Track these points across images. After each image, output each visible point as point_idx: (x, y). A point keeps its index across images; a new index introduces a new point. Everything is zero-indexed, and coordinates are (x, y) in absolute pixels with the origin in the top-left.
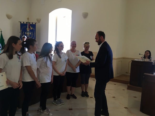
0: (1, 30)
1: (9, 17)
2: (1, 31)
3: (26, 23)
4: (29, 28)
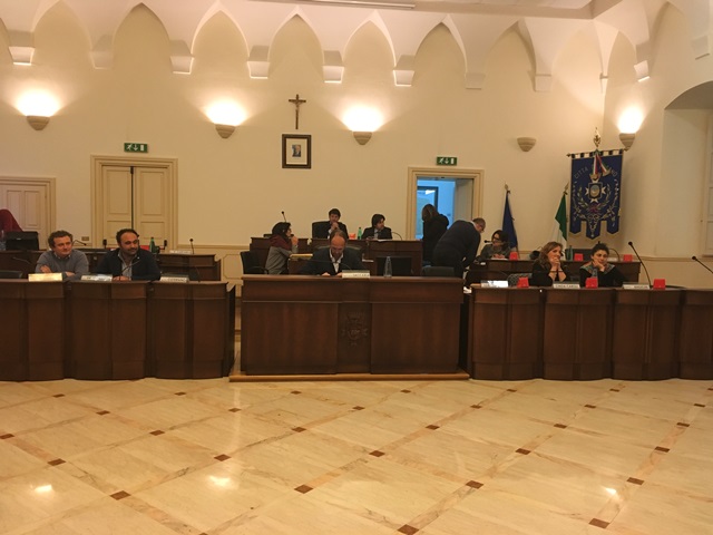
3: (591, 154)
4: (599, 170)
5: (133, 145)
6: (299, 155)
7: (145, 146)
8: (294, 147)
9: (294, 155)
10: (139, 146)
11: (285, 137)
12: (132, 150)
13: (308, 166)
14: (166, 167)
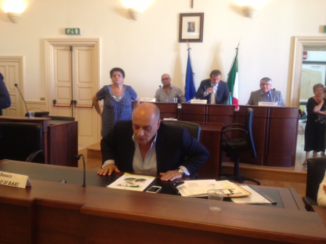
5: (71, 29)
6: (194, 31)
7: (79, 29)
8: (189, 23)
9: (189, 30)
10: (74, 30)
11: (182, 16)
12: (70, 33)
13: (200, 40)
14: (93, 46)
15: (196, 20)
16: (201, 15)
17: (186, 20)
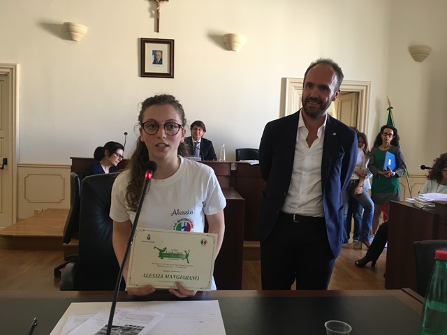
0: (389, 103)
1: (418, 54)
2: (390, 109)
6: (161, 63)
8: (154, 53)
9: (155, 62)
13: (170, 75)
14: (6, 75)
15: (164, 48)
16: (170, 43)
17: (149, 48)
